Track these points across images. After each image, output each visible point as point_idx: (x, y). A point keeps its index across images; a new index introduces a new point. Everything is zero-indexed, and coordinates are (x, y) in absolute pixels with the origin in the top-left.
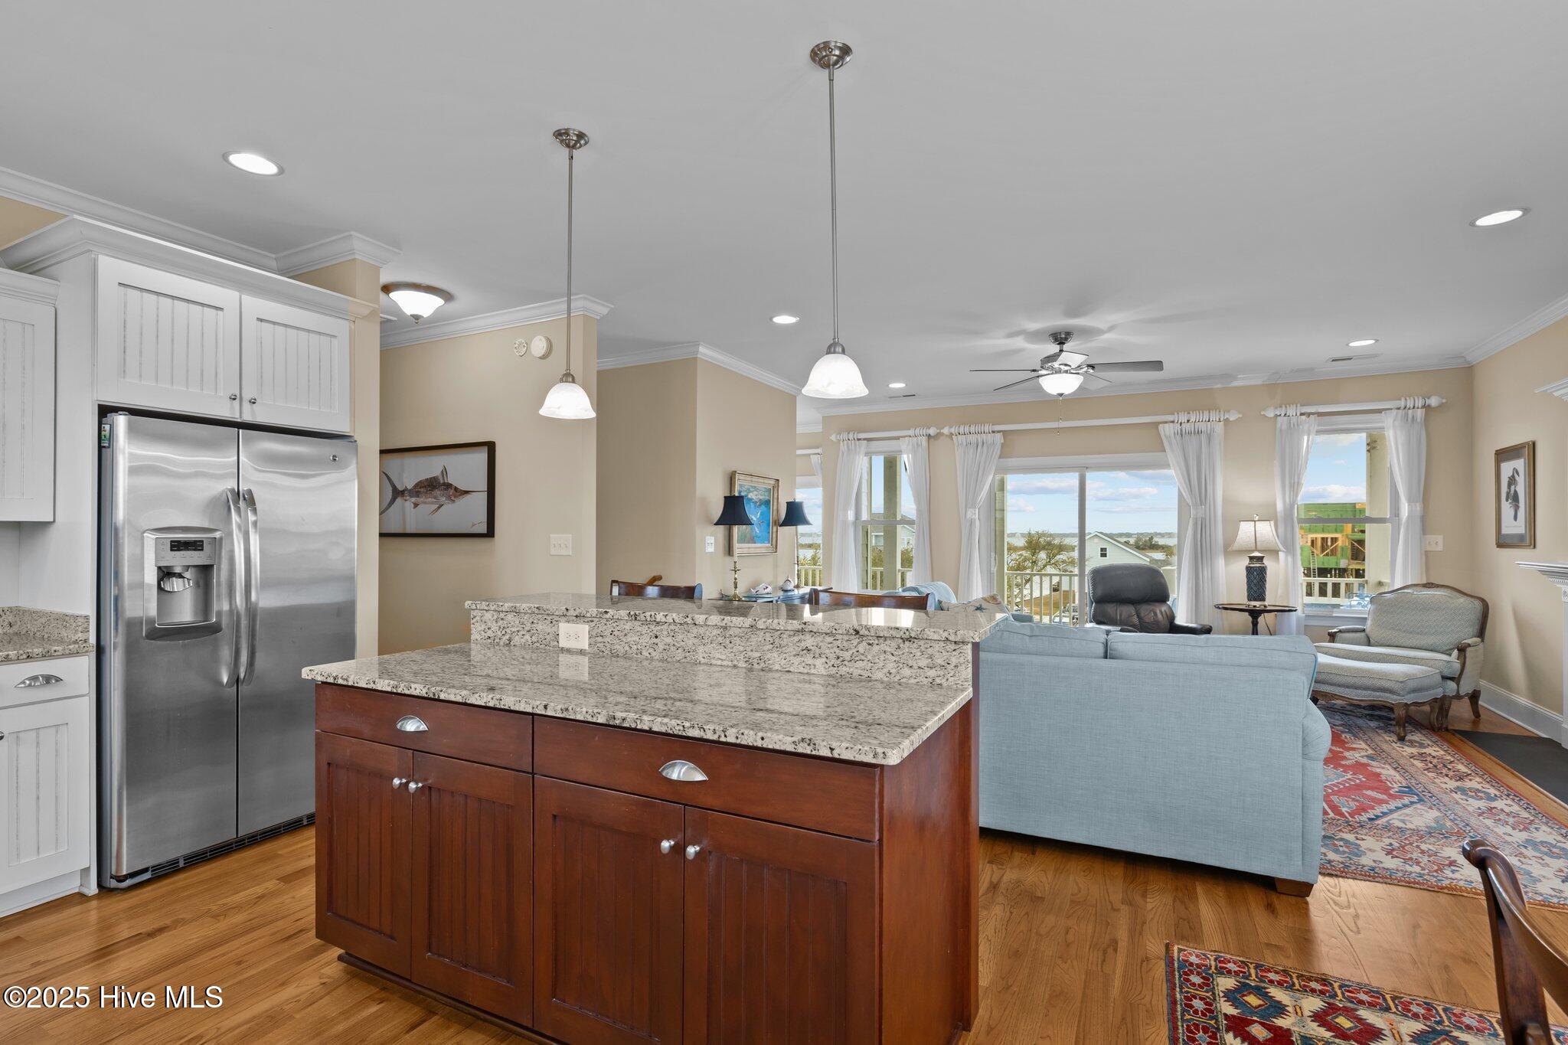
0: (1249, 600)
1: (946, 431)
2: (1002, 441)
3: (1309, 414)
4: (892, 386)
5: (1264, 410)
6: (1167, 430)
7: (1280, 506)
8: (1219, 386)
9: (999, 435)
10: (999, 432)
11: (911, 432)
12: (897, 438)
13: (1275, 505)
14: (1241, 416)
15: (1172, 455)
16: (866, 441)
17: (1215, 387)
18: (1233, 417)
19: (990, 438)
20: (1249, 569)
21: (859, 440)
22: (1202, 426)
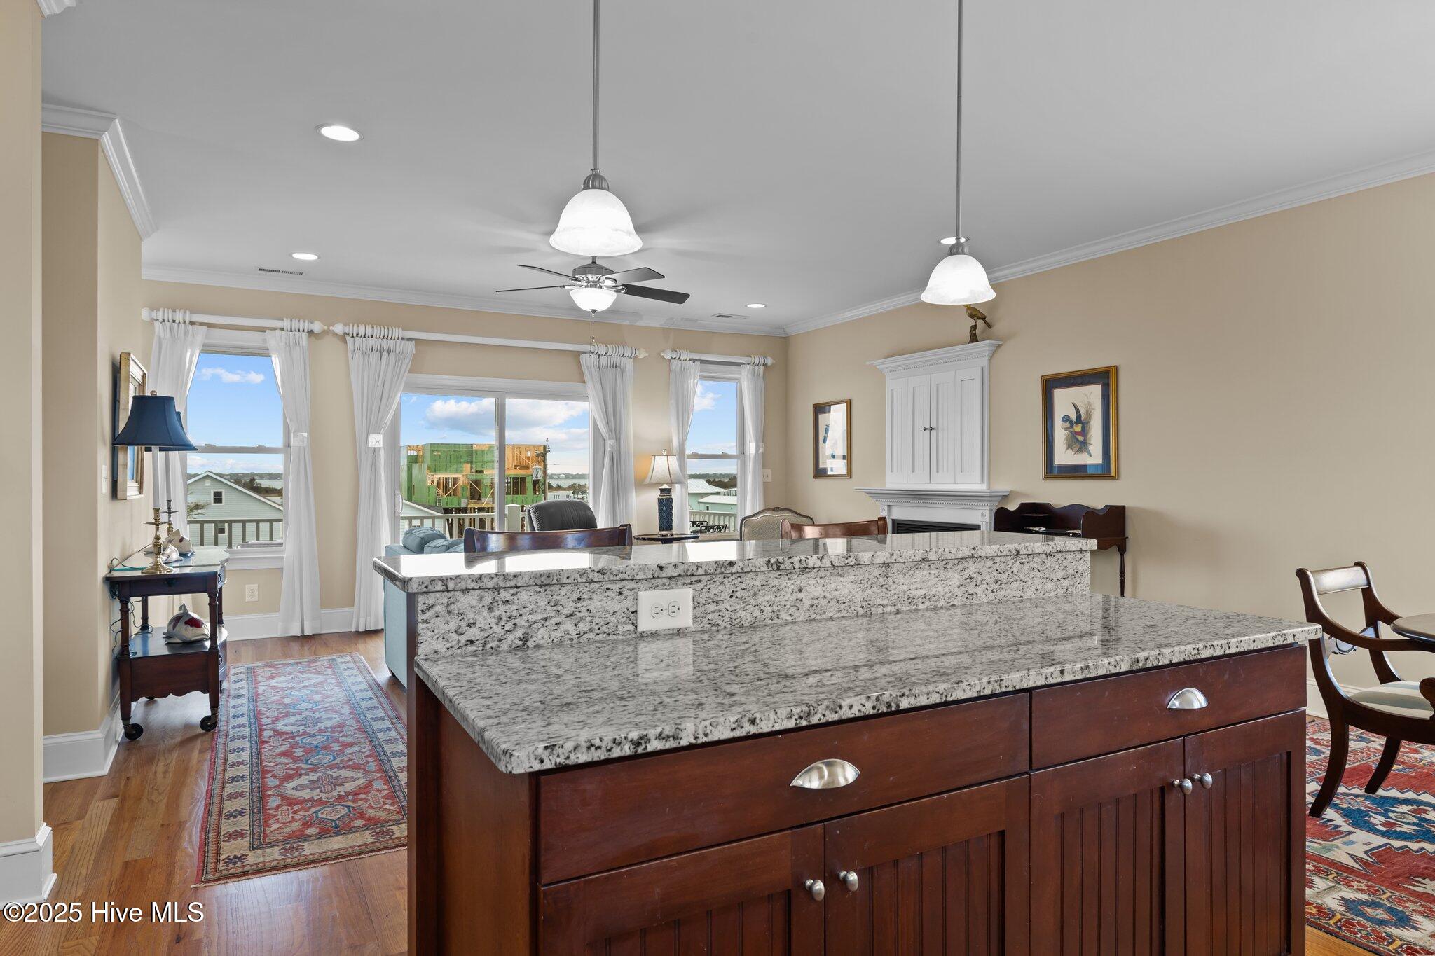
0: (660, 530)
1: (339, 329)
2: (414, 352)
3: (694, 360)
4: (298, 256)
5: (663, 351)
6: (587, 360)
7: (675, 443)
8: (627, 323)
9: (411, 344)
10: (409, 339)
11: (286, 324)
12: (263, 330)
13: (671, 441)
14: (647, 355)
15: (592, 388)
16: (205, 328)
17: (624, 323)
18: (642, 354)
19: (400, 346)
20: (660, 501)
21: (192, 323)
22: (616, 360)
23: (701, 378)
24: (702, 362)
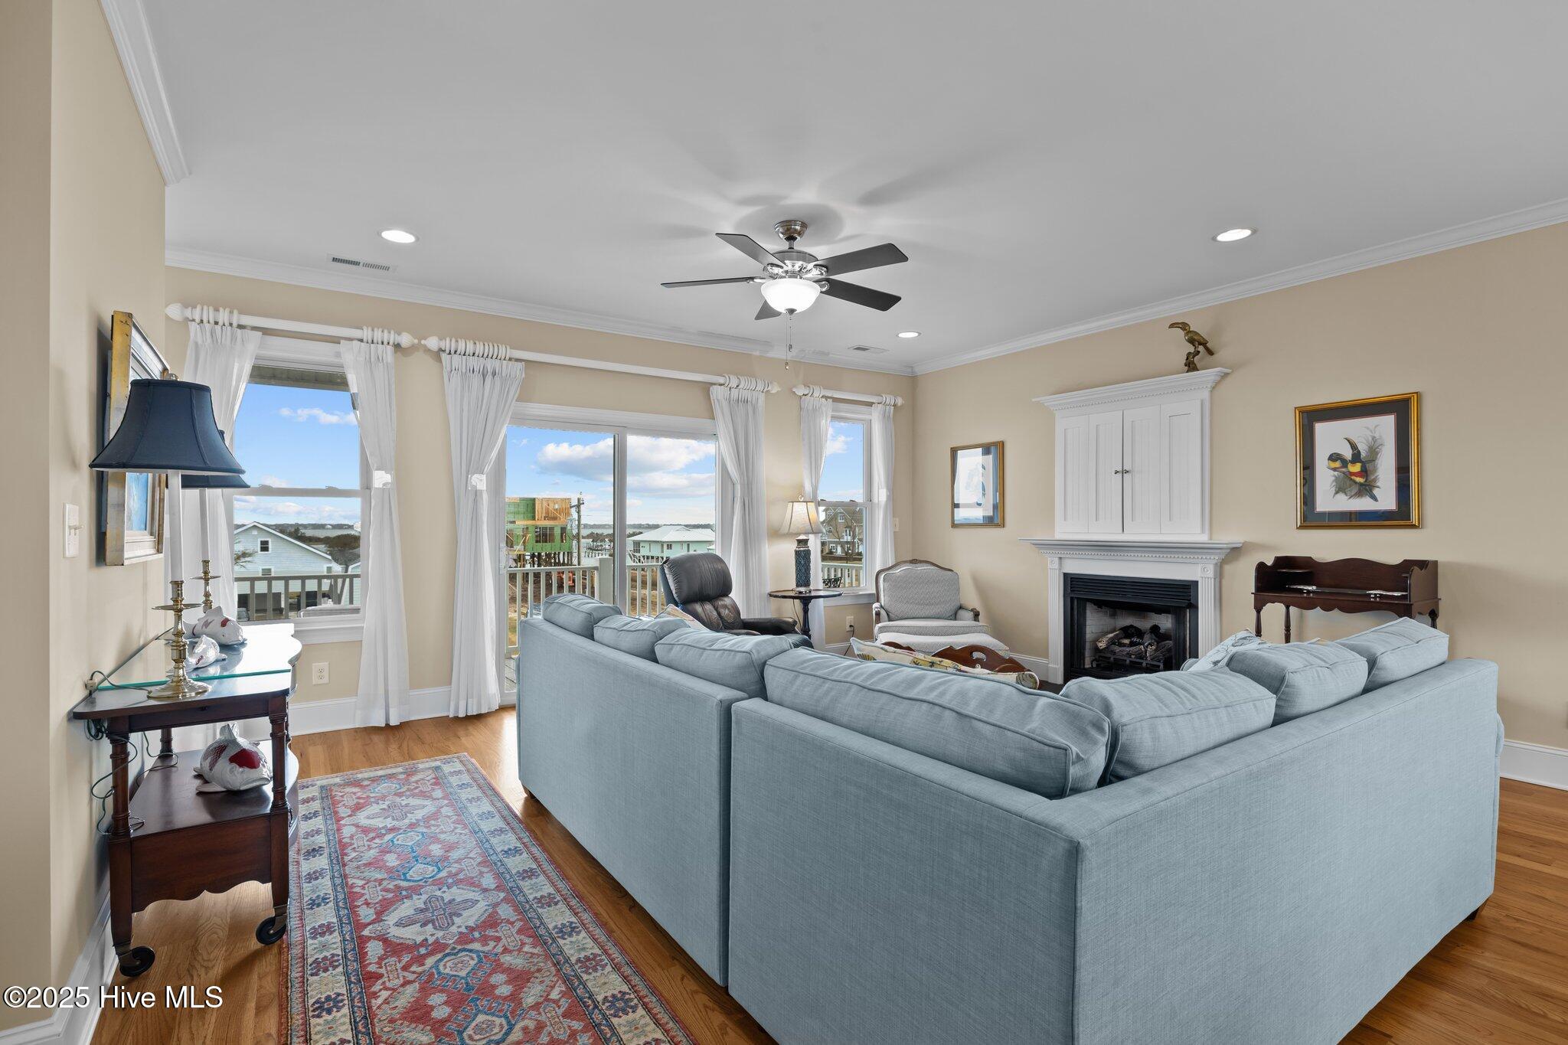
0: (797, 586)
1: (433, 343)
2: (524, 376)
3: (826, 398)
5: (795, 386)
6: (717, 393)
7: (808, 488)
8: (757, 353)
9: (521, 369)
10: (517, 360)
11: (366, 333)
13: (802, 486)
14: (780, 390)
15: (723, 427)
16: (260, 333)
17: (754, 353)
18: (775, 389)
19: (508, 368)
20: (797, 553)
22: (745, 394)
23: (834, 418)
24: (835, 400)
